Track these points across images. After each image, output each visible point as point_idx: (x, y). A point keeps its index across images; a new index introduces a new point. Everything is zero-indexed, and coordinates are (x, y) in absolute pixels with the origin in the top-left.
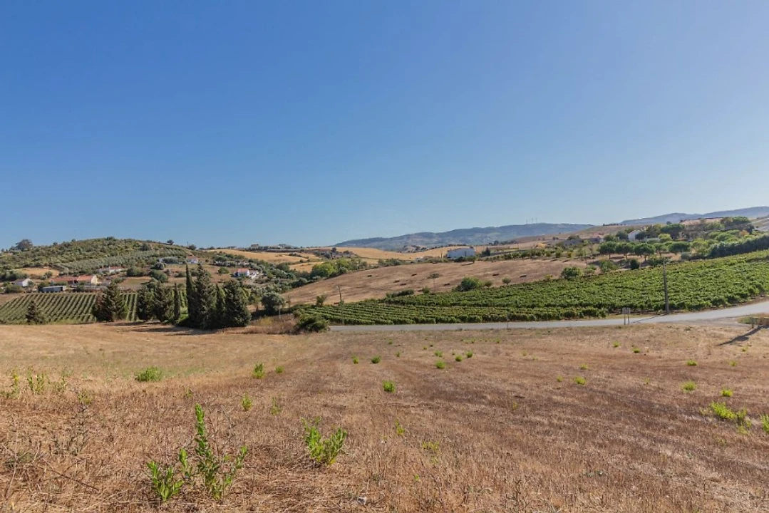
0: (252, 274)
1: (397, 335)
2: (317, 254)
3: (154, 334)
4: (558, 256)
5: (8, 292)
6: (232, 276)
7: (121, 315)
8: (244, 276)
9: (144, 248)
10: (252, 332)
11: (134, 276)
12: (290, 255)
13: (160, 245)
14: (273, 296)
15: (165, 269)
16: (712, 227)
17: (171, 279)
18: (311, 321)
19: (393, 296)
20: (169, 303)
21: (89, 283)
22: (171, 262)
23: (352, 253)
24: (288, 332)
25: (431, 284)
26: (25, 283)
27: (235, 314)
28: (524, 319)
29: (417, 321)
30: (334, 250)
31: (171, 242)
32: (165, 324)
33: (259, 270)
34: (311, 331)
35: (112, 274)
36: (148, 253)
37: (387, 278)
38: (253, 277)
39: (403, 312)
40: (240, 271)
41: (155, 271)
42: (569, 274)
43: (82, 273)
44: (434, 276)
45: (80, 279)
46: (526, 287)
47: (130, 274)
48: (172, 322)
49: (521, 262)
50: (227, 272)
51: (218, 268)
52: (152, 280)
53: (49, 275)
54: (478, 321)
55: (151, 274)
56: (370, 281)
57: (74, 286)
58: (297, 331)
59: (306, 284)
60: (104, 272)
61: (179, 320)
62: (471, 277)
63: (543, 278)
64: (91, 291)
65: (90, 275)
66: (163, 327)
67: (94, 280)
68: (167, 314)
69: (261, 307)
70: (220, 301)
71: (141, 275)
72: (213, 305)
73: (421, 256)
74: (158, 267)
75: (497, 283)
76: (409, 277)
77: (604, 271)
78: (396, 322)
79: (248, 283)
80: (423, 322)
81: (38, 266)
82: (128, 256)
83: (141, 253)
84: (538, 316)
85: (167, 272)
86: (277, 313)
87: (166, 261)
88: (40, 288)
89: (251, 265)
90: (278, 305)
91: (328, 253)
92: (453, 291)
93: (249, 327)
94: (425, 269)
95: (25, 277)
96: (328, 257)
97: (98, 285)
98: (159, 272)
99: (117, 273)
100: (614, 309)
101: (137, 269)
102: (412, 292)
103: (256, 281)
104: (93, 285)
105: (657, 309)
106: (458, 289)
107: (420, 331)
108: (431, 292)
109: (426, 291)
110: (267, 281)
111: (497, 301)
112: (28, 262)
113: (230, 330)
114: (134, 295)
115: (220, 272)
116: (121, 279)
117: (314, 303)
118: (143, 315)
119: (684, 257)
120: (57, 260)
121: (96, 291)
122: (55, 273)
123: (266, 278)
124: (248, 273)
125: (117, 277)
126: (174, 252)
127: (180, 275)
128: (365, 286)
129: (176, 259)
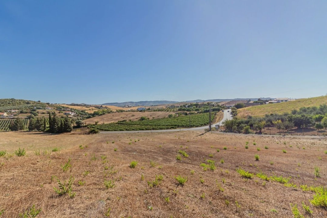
0: (72, 113)
1: (120, 134)
2: (96, 107)
3: (36, 135)
4: (168, 111)
6: (64, 114)
7: (22, 128)
8: (69, 114)
9: (28, 103)
10: (73, 134)
11: (23, 113)
12: (86, 107)
13: (35, 102)
14: (80, 121)
15: (37, 111)
16: (205, 105)
17: (39, 115)
18: (94, 130)
19: (120, 122)
20: (42, 125)
21: (3, 115)
22: (39, 108)
23: (107, 107)
24: (86, 134)
25: (132, 118)
27: (68, 128)
28: (156, 129)
29: (127, 130)
30: (101, 106)
31: (39, 101)
32: (40, 131)
33: (74, 112)
34: (93, 133)
35: (13, 112)
36: (29, 105)
37: (119, 116)
38: (72, 114)
39: (122, 127)
40: (67, 112)
41: (33, 112)
42: (170, 116)
44: (133, 116)
46: (159, 120)
47: (22, 112)
48: (43, 131)
49: (158, 112)
50: (62, 113)
51: (59, 111)
52: (31, 115)
54: (144, 130)
55: (31, 113)
56: (113, 117)
58: (89, 133)
59: (91, 117)
60: (10, 112)
61: (45, 130)
62: (143, 116)
63: (163, 117)
64: (3, 119)
65: (3, 112)
66: (39, 132)
67: (5, 114)
68: (41, 128)
69: (75, 125)
70: (62, 124)
71: (26, 113)
72: (59, 125)
73: (129, 109)
74: (35, 110)
75: (151, 118)
76: (125, 116)
77: (179, 115)
78: (121, 130)
79: (70, 116)
80: (129, 130)
82: (21, 106)
83: (26, 105)
84: (160, 128)
85: (38, 112)
86: (81, 127)
87: (37, 108)
89: (71, 110)
90: (81, 124)
91: (99, 107)
92: (138, 120)
93: (72, 132)
94: (130, 114)
96: (99, 108)
97: (7, 116)
99: (16, 112)
100: (178, 126)
101: (25, 111)
102: (126, 121)
103: (73, 116)
104: (5, 116)
105: (188, 127)
106: (140, 120)
107: (127, 133)
108: (132, 120)
109: (130, 120)
110: (77, 116)
111: (150, 124)
113: (65, 133)
114: (23, 120)
115: (59, 112)
116: (18, 114)
117: (94, 124)
118: (31, 129)
119: (198, 113)
121: (6, 119)
124: (70, 113)
125: (15, 113)
126: (41, 105)
127: (43, 113)
128: (111, 118)
129: (42, 107)
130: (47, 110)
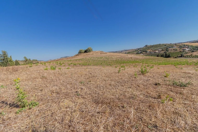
5: (146, 53)
7: (159, 56)
9: (165, 45)
13: (169, 45)
17: (169, 51)
22: (170, 48)
26: (148, 52)
33: (189, 48)
36: (166, 46)
38: (187, 50)
40: (184, 49)
45: (155, 51)
47: (162, 50)
50: (181, 49)
53: (151, 51)
55: (166, 50)
67: (157, 51)
68: (163, 56)
71: (164, 50)
72: (167, 56)
74: (167, 49)
79: (186, 51)
81: (149, 49)
82: (163, 47)
85: (169, 50)
87: (169, 48)
88: (150, 53)
89: (188, 46)
95: (148, 51)
101: (164, 49)
103: (188, 50)
112: (148, 49)
115: (180, 49)
120: (152, 48)
122: (152, 50)
123: (190, 50)
124: (186, 49)
125: (160, 51)
126: (171, 46)
127: (171, 50)
129: (171, 47)
130: (174, 48)
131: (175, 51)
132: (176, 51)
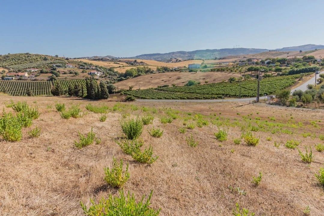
0: (97, 73)
1: (157, 103)
2: (127, 63)
4: (231, 71)
6: (89, 74)
8: (94, 74)
9: (45, 59)
10: (111, 101)
11: (44, 73)
12: (114, 63)
13: (52, 58)
14: (111, 86)
15: (58, 70)
17: (61, 75)
18: (130, 98)
19: (160, 87)
20: (80, 90)
21: (24, 76)
22: (59, 66)
23: (144, 63)
24: (123, 101)
25: (176, 82)
29: (166, 98)
30: (135, 61)
31: (57, 56)
32: (79, 97)
33: (101, 72)
34: (130, 101)
35: (33, 72)
36: (47, 62)
37: (159, 78)
38: (98, 75)
39: (162, 94)
40: (92, 72)
41: (53, 71)
42: (232, 80)
43: (19, 71)
44: (179, 78)
46: (213, 85)
47: (42, 72)
48: (81, 96)
49: (216, 73)
50: (86, 72)
51: (82, 70)
52: (53, 76)
53: (4, 72)
54: (185, 99)
55: (52, 73)
56: (152, 80)
57: (18, 78)
59: (124, 80)
60: (30, 71)
61: (84, 96)
63: (221, 81)
64: (26, 80)
65: (23, 72)
66: (79, 98)
67: (26, 75)
68: (79, 94)
71: (47, 73)
74: (55, 69)
75: (202, 82)
76: (168, 79)
77: (245, 79)
78: (159, 99)
79: (96, 77)
80: (168, 99)
82: (38, 63)
83: (44, 62)
85: (59, 71)
86: (113, 93)
87: (57, 66)
88: (2, 78)
89: (97, 68)
90: (113, 89)
91: (132, 62)
92: (185, 86)
93: (109, 99)
94: (175, 75)
96: (132, 64)
97: (29, 77)
98: (55, 71)
99: (36, 72)
101: (45, 70)
102: (168, 86)
103: (100, 77)
104: (26, 77)
106: (187, 85)
107: (164, 102)
108: (176, 86)
109: (174, 85)
110: (105, 77)
111: (198, 91)
113: (103, 100)
114: (46, 82)
115: (83, 72)
116: (38, 74)
117: (128, 89)
118: (70, 94)
119: (278, 74)
120: (5, 64)
121: (28, 80)
122: (7, 71)
123: (104, 75)
125: (36, 74)
126: (59, 61)
127: (65, 73)
128: (149, 82)
129: (61, 65)
130: (68, 68)
131: (74, 76)
132: (77, 77)
